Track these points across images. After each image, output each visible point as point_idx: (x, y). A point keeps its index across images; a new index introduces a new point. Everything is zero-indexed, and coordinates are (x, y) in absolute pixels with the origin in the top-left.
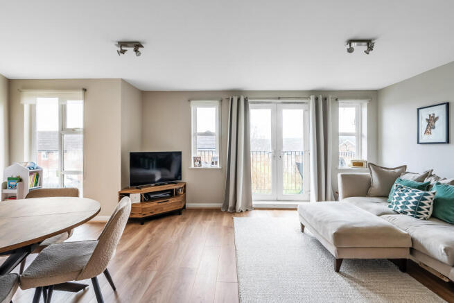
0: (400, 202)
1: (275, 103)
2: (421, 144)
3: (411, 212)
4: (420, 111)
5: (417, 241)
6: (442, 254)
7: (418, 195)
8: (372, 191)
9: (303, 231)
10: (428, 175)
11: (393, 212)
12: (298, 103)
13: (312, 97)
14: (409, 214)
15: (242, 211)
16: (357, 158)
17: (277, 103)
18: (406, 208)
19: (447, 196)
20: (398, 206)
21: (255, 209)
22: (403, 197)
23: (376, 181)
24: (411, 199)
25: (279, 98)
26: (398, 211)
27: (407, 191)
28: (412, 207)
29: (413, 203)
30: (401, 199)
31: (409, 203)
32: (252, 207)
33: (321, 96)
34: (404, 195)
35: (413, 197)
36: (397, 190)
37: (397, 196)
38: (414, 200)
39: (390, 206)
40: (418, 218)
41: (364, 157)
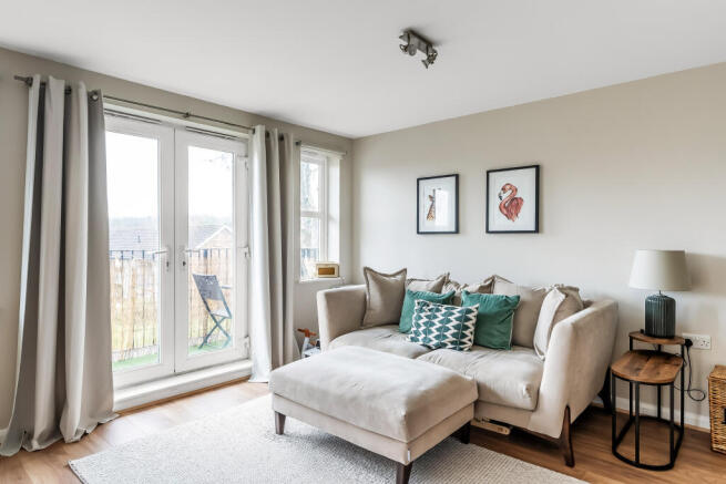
0: (433, 329)
1: (169, 125)
2: (422, 233)
3: (452, 343)
4: (421, 182)
5: (485, 386)
6: (524, 397)
7: (458, 315)
8: (370, 317)
9: (281, 431)
10: (445, 281)
11: (424, 349)
12: (223, 136)
13: (260, 129)
14: (450, 346)
15: (85, 434)
16: (322, 260)
17: (175, 128)
18: (445, 337)
19: (487, 311)
20: (431, 337)
21: (122, 414)
22: (436, 321)
23: (375, 298)
24: (449, 321)
25: (187, 116)
26: (431, 344)
27: (438, 310)
28: (453, 335)
29: (455, 327)
30: (433, 324)
31: (448, 329)
32: (110, 413)
33: (276, 131)
34: (436, 317)
35: (451, 318)
36: (421, 310)
37: (425, 320)
38: (455, 323)
39: (413, 339)
40: (461, 349)
41: (334, 258)
